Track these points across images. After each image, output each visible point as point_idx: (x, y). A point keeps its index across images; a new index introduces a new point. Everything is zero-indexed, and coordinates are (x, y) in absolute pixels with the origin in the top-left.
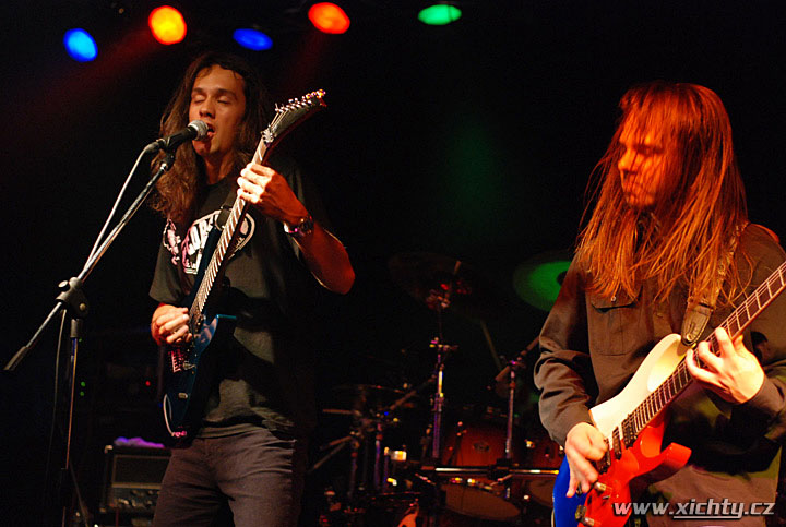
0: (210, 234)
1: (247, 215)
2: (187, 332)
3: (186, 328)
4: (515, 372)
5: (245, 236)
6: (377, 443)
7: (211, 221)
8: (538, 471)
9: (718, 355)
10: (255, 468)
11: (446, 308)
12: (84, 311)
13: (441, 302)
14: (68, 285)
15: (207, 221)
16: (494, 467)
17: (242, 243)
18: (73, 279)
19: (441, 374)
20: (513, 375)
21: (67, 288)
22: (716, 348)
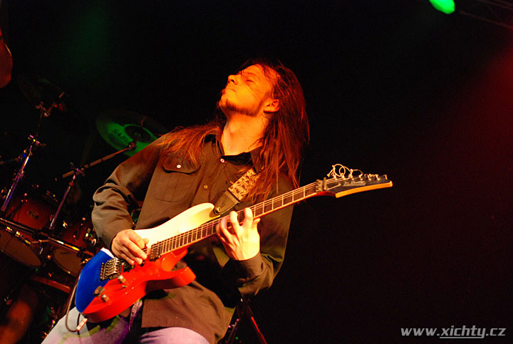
4: (76, 176)
8: (62, 243)
9: (241, 225)
11: (46, 117)
13: (44, 112)
16: (39, 231)
20: (74, 177)
22: (242, 219)
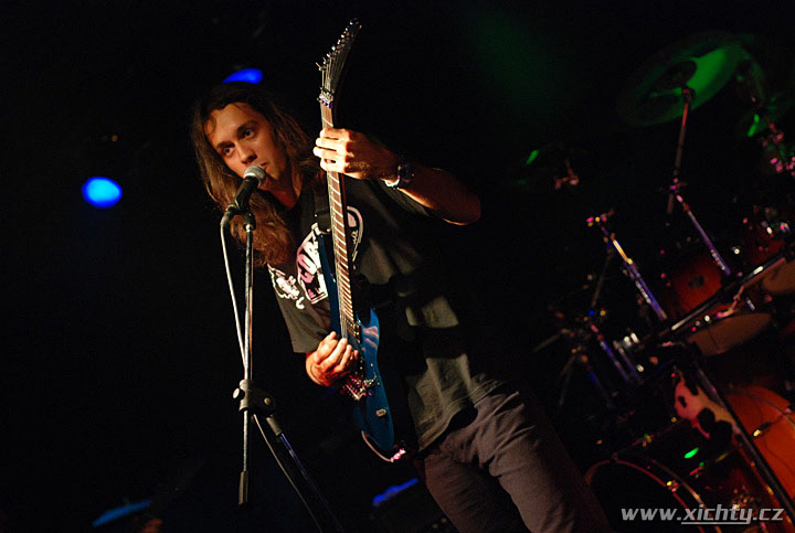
0: (319, 250)
1: (349, 208)
2: (352, 351)
3: (349, 347)
5: (357, 228)
6: (602, 344)
7: (314, 238)
10: (500, 442)
12: (271, 403)
14: (241, 391)
15: (311, 240)
17: (357, 237)
18: (242, 383)
19: (616, 244)
21: (242, 394)
